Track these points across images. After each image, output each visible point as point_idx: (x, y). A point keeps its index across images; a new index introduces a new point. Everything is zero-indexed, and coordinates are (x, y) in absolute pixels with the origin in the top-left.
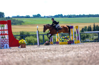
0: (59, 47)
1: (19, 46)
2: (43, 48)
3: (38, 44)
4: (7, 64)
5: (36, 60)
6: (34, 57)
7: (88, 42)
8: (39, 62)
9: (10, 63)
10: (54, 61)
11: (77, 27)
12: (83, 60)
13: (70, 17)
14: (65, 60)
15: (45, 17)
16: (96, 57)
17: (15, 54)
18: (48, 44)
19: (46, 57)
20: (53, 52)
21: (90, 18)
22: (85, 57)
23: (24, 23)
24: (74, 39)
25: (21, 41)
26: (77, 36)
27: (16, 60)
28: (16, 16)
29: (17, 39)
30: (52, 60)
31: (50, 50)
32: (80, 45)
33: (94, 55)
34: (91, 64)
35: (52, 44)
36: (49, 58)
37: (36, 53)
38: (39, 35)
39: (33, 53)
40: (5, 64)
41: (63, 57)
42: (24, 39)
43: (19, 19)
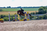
0: (20, 22)
2: (12, 23)
3: (10, 21)
5: (8, 28)
6: (8, 27)
7: (33, 20)
8: (10, 29)
12: (30, 28)
13: (25, 8)
14: (22, 28)
16: (37, 27)
18: (14, 21)
19: (13, 27)
20: (17, 25)
21: (34, 8)
22: (31, 27)
23: (3, 10)
24: (26, 18)
25: (1, 19)
26: (28, 17)
30: (16, 28)
31: (15, 24)
33: (36, 26)
35: (16, 21)
36: (15, 27)
37: (9, 25)
38: (10, 16)
39: (7, 25)
42: (3, 18)
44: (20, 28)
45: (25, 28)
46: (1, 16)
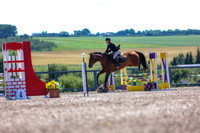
0: (127, 96)
1: (45, 94)
2: (94, 99)
3: (85, 91)
4: (22, 131)
5: (81, 123)
6: (77, 116)
7: (186, 85)
8: (86, 126)
9: (28, 128)
10: (117, 126)
11: (163, 55)
12: (174, 123)
13: (149, 34)
14: (138, 123)
15: (98, 34)
17: (39, 110)
19: (100, 117)
20: (115, 107)
22: (179, 117)
23: (56, 46)
24: (157, 80)
25: (49, 84)
26: (163, 74)
27: (40, 123)
28: (40, 32)
29: (43, 80)
30: (113, 123)
31: (108, 103)
32: (168, 93)
33: (198, 113)
34: (192, 130)
35: (113, 91)
36: (106, 118)
37: (81, 108)
38: (86, 71)
39: (73, 109)
40: (18, 131)
41: (134, 116)
42: (57, 80)
43: (46, 39)
44: (131, 120)
45: (151, 119)
46: (50, 69)
